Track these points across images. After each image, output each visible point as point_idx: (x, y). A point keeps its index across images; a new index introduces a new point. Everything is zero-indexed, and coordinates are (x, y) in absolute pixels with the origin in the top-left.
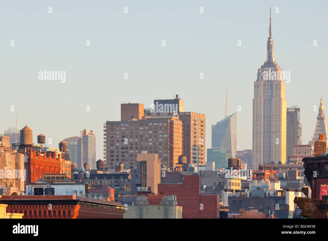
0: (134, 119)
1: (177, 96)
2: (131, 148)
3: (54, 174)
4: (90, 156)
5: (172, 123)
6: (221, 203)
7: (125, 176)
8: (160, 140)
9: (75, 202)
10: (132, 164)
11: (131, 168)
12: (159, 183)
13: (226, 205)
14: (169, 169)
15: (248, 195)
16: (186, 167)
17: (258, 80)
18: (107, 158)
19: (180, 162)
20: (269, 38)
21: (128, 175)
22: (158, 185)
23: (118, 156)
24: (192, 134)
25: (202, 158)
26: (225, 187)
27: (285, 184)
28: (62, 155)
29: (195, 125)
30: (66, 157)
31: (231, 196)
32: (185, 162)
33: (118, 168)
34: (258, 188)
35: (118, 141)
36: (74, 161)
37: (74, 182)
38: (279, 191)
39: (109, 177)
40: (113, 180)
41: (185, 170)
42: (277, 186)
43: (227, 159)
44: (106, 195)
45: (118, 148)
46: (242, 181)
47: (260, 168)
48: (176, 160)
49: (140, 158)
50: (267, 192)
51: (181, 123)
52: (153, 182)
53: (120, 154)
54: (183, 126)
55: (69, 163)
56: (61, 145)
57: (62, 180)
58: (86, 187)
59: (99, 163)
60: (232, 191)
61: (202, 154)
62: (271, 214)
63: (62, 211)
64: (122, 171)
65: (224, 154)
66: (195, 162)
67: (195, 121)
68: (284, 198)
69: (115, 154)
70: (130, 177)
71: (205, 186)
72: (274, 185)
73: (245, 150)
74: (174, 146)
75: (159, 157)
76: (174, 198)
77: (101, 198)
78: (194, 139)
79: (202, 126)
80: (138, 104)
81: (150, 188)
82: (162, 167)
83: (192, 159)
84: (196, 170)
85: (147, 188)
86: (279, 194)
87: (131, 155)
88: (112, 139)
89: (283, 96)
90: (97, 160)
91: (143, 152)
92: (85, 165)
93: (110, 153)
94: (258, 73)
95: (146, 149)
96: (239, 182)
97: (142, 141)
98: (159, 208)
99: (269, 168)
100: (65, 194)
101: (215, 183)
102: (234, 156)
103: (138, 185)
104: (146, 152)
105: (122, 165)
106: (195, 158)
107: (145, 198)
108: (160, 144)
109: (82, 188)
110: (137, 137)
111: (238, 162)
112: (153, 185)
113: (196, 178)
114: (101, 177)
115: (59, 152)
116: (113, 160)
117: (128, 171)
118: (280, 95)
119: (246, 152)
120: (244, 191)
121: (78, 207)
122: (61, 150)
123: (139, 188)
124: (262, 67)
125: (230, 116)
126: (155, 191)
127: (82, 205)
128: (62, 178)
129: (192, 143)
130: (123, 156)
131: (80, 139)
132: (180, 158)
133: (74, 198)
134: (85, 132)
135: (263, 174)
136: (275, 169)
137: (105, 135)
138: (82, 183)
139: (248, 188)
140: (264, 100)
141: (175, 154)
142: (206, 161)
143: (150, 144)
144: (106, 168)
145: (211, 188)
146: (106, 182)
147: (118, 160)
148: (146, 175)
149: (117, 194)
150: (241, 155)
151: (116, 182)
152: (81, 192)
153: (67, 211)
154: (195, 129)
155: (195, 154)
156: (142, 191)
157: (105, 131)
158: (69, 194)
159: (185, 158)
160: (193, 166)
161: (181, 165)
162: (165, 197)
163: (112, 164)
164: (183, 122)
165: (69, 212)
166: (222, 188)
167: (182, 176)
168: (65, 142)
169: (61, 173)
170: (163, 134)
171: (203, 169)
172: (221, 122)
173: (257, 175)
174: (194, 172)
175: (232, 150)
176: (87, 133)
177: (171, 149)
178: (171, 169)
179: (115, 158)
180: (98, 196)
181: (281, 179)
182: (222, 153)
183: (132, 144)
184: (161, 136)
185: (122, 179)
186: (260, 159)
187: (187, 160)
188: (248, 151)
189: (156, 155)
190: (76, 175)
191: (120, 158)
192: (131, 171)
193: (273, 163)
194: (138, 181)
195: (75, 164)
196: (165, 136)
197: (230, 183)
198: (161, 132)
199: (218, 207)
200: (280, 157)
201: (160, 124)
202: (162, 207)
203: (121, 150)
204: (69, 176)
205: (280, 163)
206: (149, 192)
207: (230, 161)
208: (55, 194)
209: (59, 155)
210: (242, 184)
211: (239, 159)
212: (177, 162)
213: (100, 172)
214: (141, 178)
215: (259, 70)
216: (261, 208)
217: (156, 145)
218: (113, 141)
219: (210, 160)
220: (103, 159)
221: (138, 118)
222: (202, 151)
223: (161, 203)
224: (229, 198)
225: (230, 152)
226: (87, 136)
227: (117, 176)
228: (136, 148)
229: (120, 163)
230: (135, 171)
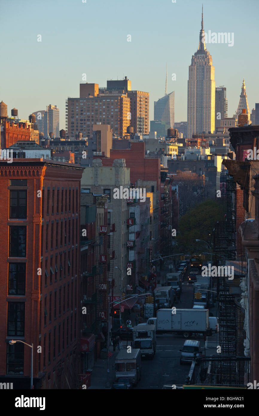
0: (91, 97)
1: (126, 77)
2: (88, 120)
3: (25, 141)
4: (54, 126)
5: (122, 100)
6: (162, 165)
7: (83, 142)
8: (112, 113)
9: (42, 164)
10: (89, 133)
11: (88, 136)
12: (111, 149)
13: (166, 166)
14: (119, 137)
15: (184, 159)
16: (133, 136)
17: (192, 65)
18: (68, 128)
19: (128, 131)
20: (202, 30)
21: (86, 142)
23: (77, 126)
24: (138, 108)
25: (146, 129)
26: (165, 152)
27: (214, 150)
28: (32, 125)
29: (140, 101)
30: (35, 127)
31: (170, 159)
32: (133, 132)
33: (78, 136)
34: (192, 153)
35: (78, 114)
36: (40, 131)
37: (42, 148)
38: (209, 155)
39: (70, 143)
40: (73, 146)
41: (132, 138)
42: (208, 152)
43: (166, 129)
44: (68, 158)
45: (77, 120)
46: (179, 147)
47: (194, 137)
48: (125, 130)
49: (95, 129)
50: (199, 157)
51: (129, 99)
52: (106, 148)
53: (79, 125)
54: (131, 102)
55: (37, 132)
56: (31, 118)
58: (52, 152)
59: (62, 132)
60: (171, 155)
61: (146, 125)
62: (203, 174)
63: (32, 171)
64: (80, 139)
65: (164, 125)
66: (140, 132)
67: (140, 98)
68: (213, 161)
69: (75, 125)
70: (87, 144)
71: (148, 152)
72: (205, 151)
73: (182, 122)
74: (124, 118)
75: (111, 127)
76: (124, 161)
77: (64, 160)
78: (139, 113)
79: (146, 102)
80: (94, 84)
81: (103, 153)
82: (113, 135)
83: (138, 129)
84: (141, 138)
85: (101, 153)
86: (209, 158)
87: (88, 126)
88: (73, 113)
89: (212, 77)
90: (60, 130)
91: (98, 123)
92: (50, 134)
93: (71, 123)
94: (192, 58)
95: (100, 121)
96: (177, 148)
97: (97, 114)
98: (111, 169)
99: (201, 137)
100: (34, 157)
101: (156, 149)
102: (172, 127)
103: (94, 151)
104: (101, 123)
105: (81, 134)
106: (140, 128)
107: (100, 161)
108: (112, 117)
109: (48, 152)
110: (93, 111)
111: (175, 131)
112: (106, 150)
113: (141, 145)
114: (63, 143)
115: (29, 123)
116: (73, 130)
117: (86, 139)
119: (182, 124)
120: (180, 156)
121: (44, 168)
122: (30, 122)
123: (95, 153)
124: (195, 54)
125: (169, 94)
126: (108, 155)
127: (48, 166)
128: (32, 144)
129: (138, 115)
130: (82, 126)
131: (46, 112)
132: (128, 129)
133: (42, 160)
134: (50, 106)
135: (196, 142)
136: (205, 137)
137: (66, 109)
138: (48, 149)
139: (184, 153)
140: (197, 81)
141: (124, 125)
142: (149, 131)
143: (104, 117)
144: (68, 137)
145: (153, 153)
146: (67, 148)
147: (77, 130)
148: (100, 142)
149: (77, 158)
150: (178, 126)
151: (76, 148)
152: (47, 156)
153: (36, 171)
154: (140, 104)
155: (140, 125)
156: (97, 155)
157: (67, 106)
158: (37, 157)
159: (132, 128)
160: (139, 135)
161: (129, 134)
162: (116, 160)
163: (72, 133)
164: (131, 99)
165: (38, 172)
166: (163, 153)
167: (130, 143)
168: (34, 115)
169: (31, 140)
170: (114, 109)
171: (147, 137)
172: (162, 99)
173: (191, 142)
174: (140, 140)
175: (171, 121)
176: (52, 108)
177: (121, 121)
178: (121, 138)
179: (75, 128)
180: (61, 159)
181: (211, 146)
182: (162, 124)
183: (89, 117)
184: (113, 110)
185: (80, 145)
186: (193, 130)
187: (134, 130)
188: (184, 123)
189: (109, 126)
190: (43, 142)
191: (79, 128)
192: (88, 139)
193: (204, 132)
194: (94, 147)
195: (42, 133)
196: (116, 110)
197: (169, 149)
198: (112, 107)
199: (159, 169)
200: (210, 128)
201: (112, 101)
202: (113, 169)
203: (80, 122)
204: (38, 143)
205: (210, 132)
206: (103, 156)
207: (169, 131)
208: (26, 157)
209: (29, 126)
210: (179, 149)
211: (176, 130)
212: (126, 131)
213: (63, 140)
214: (96, 144)
215: (193, 56)
216: (194, 169)
217: (108, 117)
218: (73, 114)
219: (152, 130)
220: (65, 129)
221: (93, 95)
222: (146, 122)
223: (113, 165)
224: (168, 161)
225: (169, 123)
226: (52, 110)
227: (77, 143)
228: (93, 120)
229: (79, 132)
230: (92, 139)
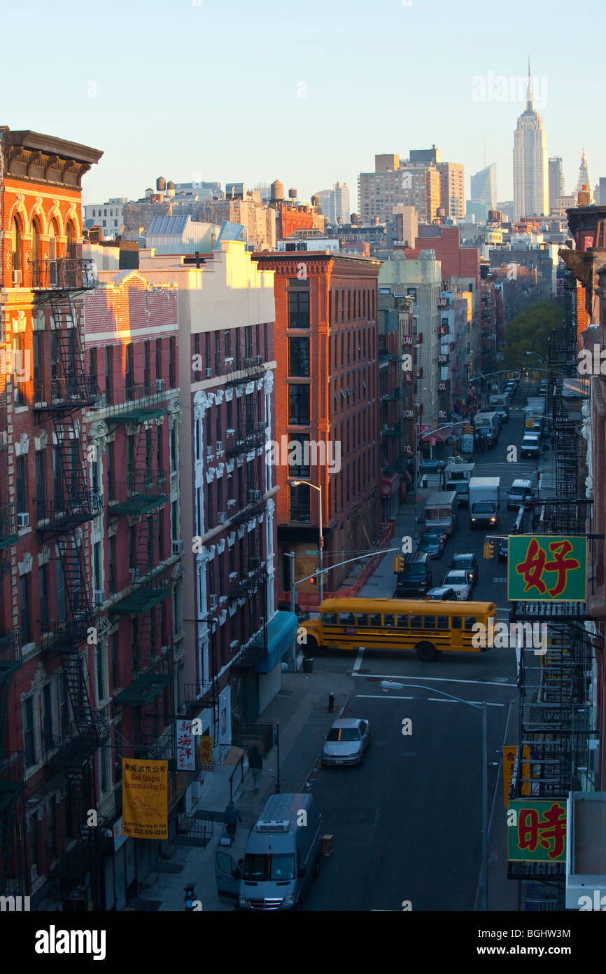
0: (389, 171)
1: (434, 146)
2: (387, 201)
3: (307, 229)
4: (344, 209)
5: (429, 174)
6: (482, 257)
7: (381, 229)
8: (417, 191)
9: (328, 258)
10: (387, 217)
11: (387, 221)
12: (417, 236)
13: (487, 259)
14: (426, 222)
15: (510, 249)
16: (444, 220)
17: (518, 129)
18: (361, 211)
19: (438, 215)
20: (529, 87)
21: (384, 228)
22: (416, 238)
23: (372, 209)
24: (450, 186)
25: (461, 211)
26: (486, 241)
27: (548, 237)
28: (315, 209)
29: (453, 175)
30: (319, 211)
31: (492, 249)
32: (444, 215)
33: (373, 222)
34: (521, 242)
35: (373, 193)
36: (326, 215)
37: (327, 237)
38: (542, 244)
39: (363, 231)
40: (368, 234)
41: (444, 223)
42: (540, 239)
43: (487, 211)
44: (361, 250)
45: (372, 201)
46: (503, 234)
47: (522, 220)
48: (433, 213)
49: (395, 212)
50: (530, 246)
51: (438, 174)
52: (410, 235)
53: (375, 207)
54: (441, 177)
55: (321, 217)
56: (313, 199)
57: (315, 234)
58: (340, 242)
59: (353, 217)
60: (493, 244)
61: (461, 207)
62: (534, 268)
63: (315, 267)
64: (377, 225)
65: (484, 206)
66: (453, 214)
67: (453, 172)
68: (547, 252)
69: (370, 207)
70: (385, 231)
71: (464, 240)
72: (536, 239)
73: (507, 202)
74: (432, 198)
75: (416, 209)
76: (432, 252)
77: (355, 253)
78: (452, 190)
79: (460, 177)
80: (393, 155)
81: (406, 242)
82: (419, 220)
83: (450, 212)
84: (455, 223)
85: (403, 242)
86: (542, 248)
87: (387, 209)
88: (367, 192)
89: (544, 145)
90: (351, 214)
91: (399, 205)
92: (338, 219)
93: (365, 207)
94: (518, 122)
95: (402, 201)
96: (501, 235)
97: (397, 193)
98: (417, 263)
99: (531, 220)
100: (318, 250)
101: (475, 237)
102: (494, 208)
103: (394, 239)
104: (402, 204)
105: (378, 219)
106: (453, 210)
107: (401, 252)
108: (417, 196)
109: (335, 242)
110: (392, 189)
111: (499, 213)
112: (410, 239)
113: (454, 232)
114: (355, 231)
115: (311, 206)
116: (367, 213)
117: (384, 225)
118: (541, 145)
119: (507, 204)
120: (505, 245)
121: (331, 263)
122: (313, 205)
123: (396, 242)
124: (522, 116)
125: (490, 167)
126: (413, 245)
127: (336, 260)
128: (315, 233)
129: (450, 195)
130: (379, 209)
131: (333, 192)
132: (438, 210)
133: (328, 253)
134: (338, 185)
135: (525, 227)
136: (537, 221)
137: (359, 187)
138: (336, 238)
139: (510, 241)
140: (525, 150)
141: (432, 206)
142: (465, 213)
143: (407, 196)
144: (361, 222)
145: (471, 241)
146: (361, 236)
147: (372, 213)
148: (402, 228)
149: (373, 249)
150: (502, 207)
151: (371, 236)
152: (334, 247)
153: (320, 267)
154: (453, 180)
155: (453, 206)
156: (399, 245)
157: (359, 183)
158: (322, 250)
159: (443, 210)
160: (452, 219)
161: (439, 218)
162: (423, 251)
163: (366, 217)
164: (441, 173)
165: (322, 267)
166: (483, 241)
167: (440, 229)
168: (317, 196)
169: (313, 227)
170: (419, 185)
171: (462, 222)
172: (480, 172)
173: (519, 227)
174: (453, 225)
175: (493, 200)
176: (340, 186)
177: (429, 201)
178: (429, 222)
179: (370, 211)
180: (353, 251)
181: (544, 231)
182: (481, 204)
183: (387, 197)
184: (418, 188)
185: (377, 233)
186: (521, 212)
187: (446, 213)
188: (510, 202)
189: (413, 208)
190: (329, 230)
191: (375, 211)
192: (387, 225)
193: (535, 214)
194: (394, 235)
195: (328, 218)
196: (422, 187)
197: (491, 236)
198: (417, 183)
199: (479, 261)
200: (542, 209)
201: (417, 175)
202: (419, 262)
203: (376, 203)
204: (323, 231)
205: (542, 215)
206: (406, 246)
207: (491, 213)
208: (308, 250)
209: (311, 210)
210: (503, 237)
211: (500, 211)
212: (435, 215)
213: (354, 226)
214: (397, 231)
215: (519, 119)
216: (524, 262)
217: (412, 197)
218: (367, 194)
219: (469, 213)
220: (357, 213)
221: (393, 169)
222: (461, 202)
223: (419, 258)
224: (490, 251)
225: (490, 203)
226: (341, 189)
227: (372, 230)
228: (392, 201)
229: (376, 216)
230: (391, 225)
